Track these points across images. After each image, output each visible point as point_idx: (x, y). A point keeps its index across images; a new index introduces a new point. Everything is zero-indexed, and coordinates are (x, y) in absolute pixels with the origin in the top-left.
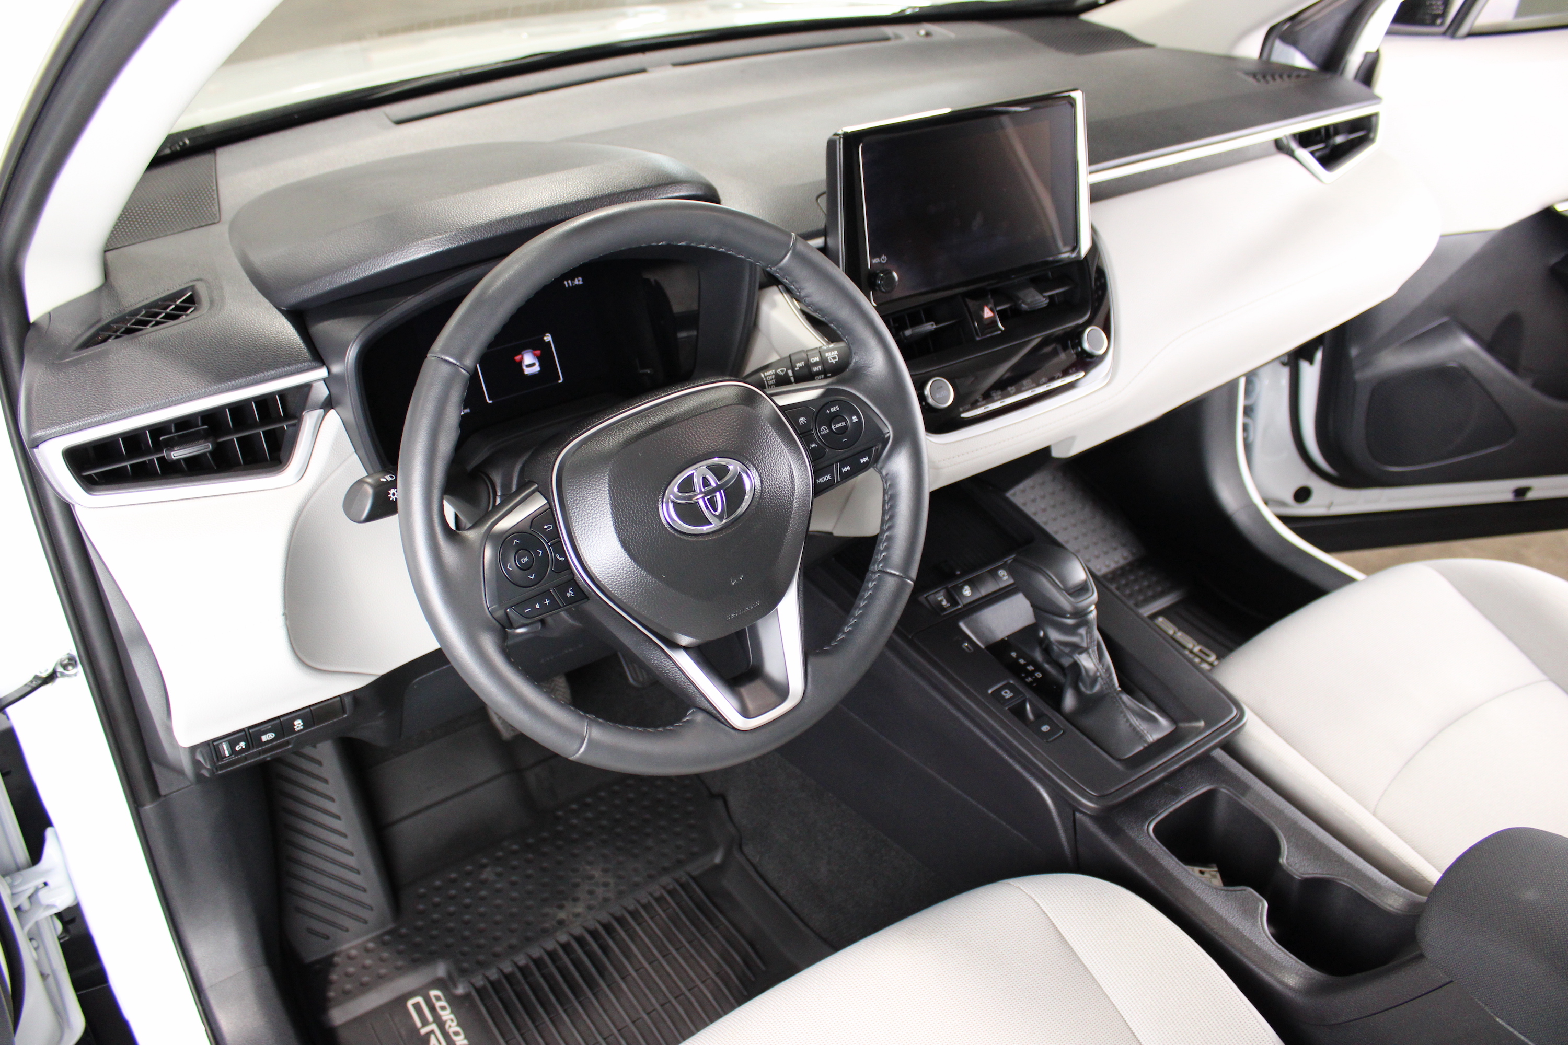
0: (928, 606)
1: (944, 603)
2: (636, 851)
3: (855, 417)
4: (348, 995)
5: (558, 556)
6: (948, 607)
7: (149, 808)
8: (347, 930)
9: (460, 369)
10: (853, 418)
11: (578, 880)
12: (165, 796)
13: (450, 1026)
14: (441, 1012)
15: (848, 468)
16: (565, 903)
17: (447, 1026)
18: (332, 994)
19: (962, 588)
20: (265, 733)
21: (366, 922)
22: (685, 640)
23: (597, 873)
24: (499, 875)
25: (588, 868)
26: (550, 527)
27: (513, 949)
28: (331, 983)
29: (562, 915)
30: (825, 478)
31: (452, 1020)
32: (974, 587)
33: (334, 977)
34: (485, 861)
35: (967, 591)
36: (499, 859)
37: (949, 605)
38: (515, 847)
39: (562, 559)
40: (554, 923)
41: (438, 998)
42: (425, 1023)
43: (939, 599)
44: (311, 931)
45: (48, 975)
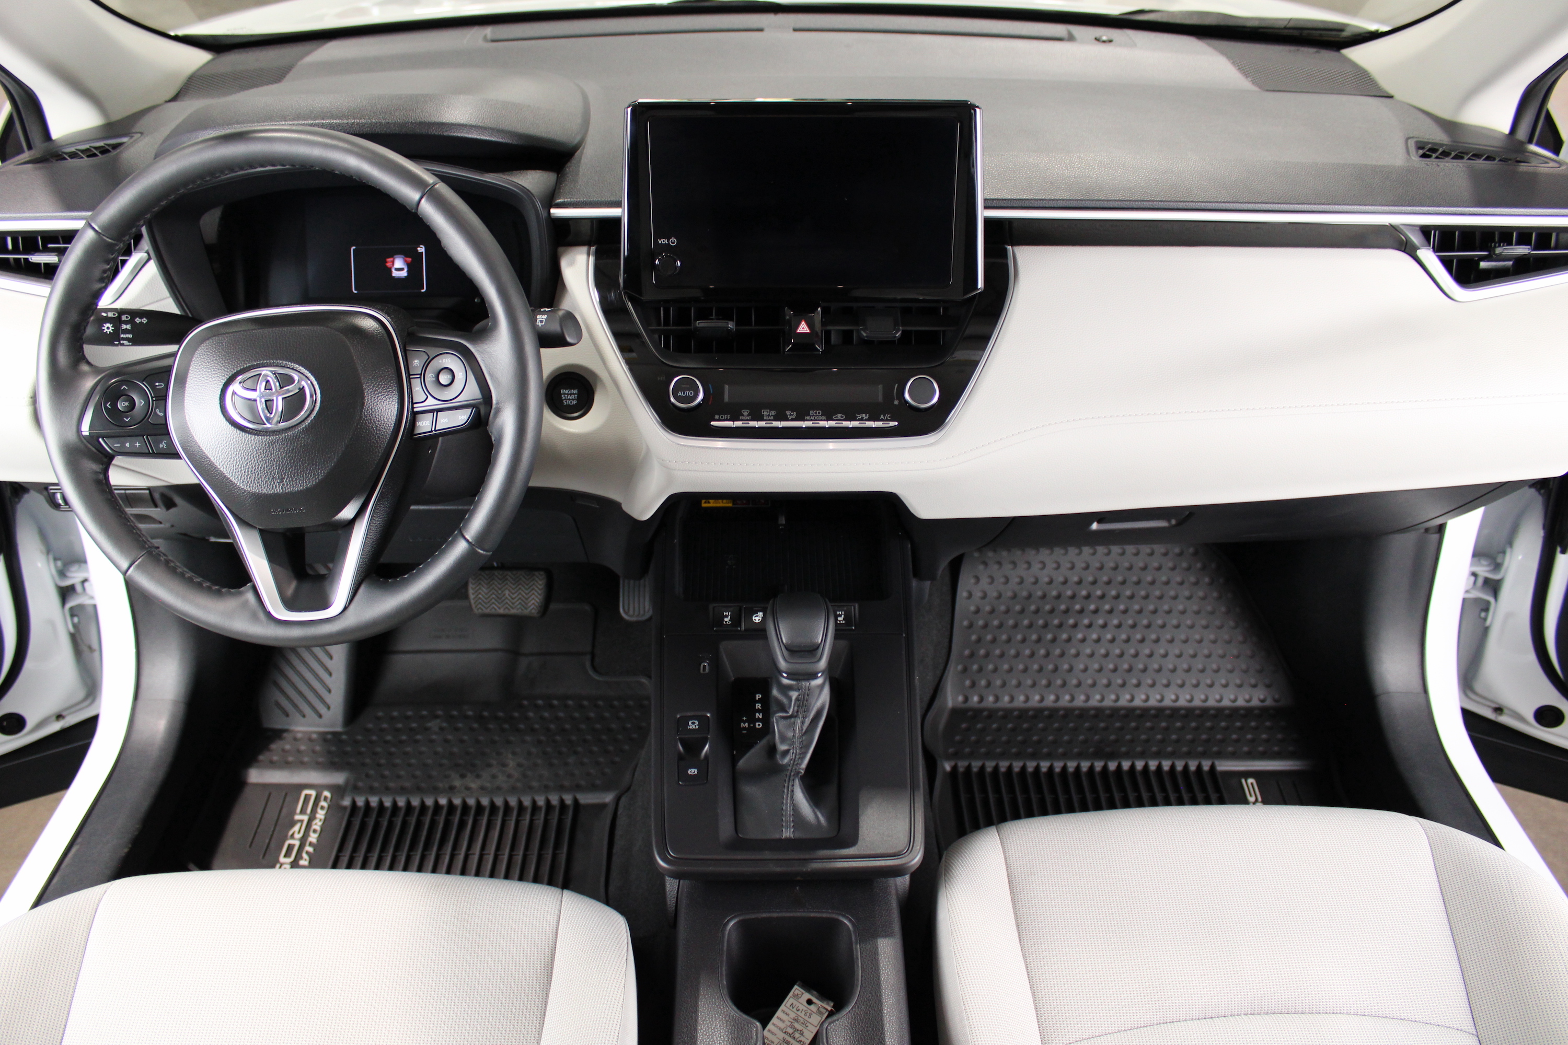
0: (711, 615)
1: (727, 619)
2: (555, 761)
4: (273, 765)
5: (158, 411)
6: (727, 625)
8: (304, 716)
11: (494, 762)
13: (316, 824)
14: (319, 811)
16: (469, 775)
17: (314, 822)
18: (261, 757)
19: (755, 612)
21: (320, 716)
23: (512, 764)
24: (442, 729)
25: (510, 756)
26: (161, 385)
27: (403, 791)
28: (269, 750)
29: (457, 783)
31: (320, 820)
33: (273, 746)
34: (440, 713)
36: (452, 717)
38: (470, 713)
39: (162, 414)
40: (447, 786)
41: (326, 799)
42: (303, 812)
43: (725, 613)
44: (278, 705)
45: (95, 650)
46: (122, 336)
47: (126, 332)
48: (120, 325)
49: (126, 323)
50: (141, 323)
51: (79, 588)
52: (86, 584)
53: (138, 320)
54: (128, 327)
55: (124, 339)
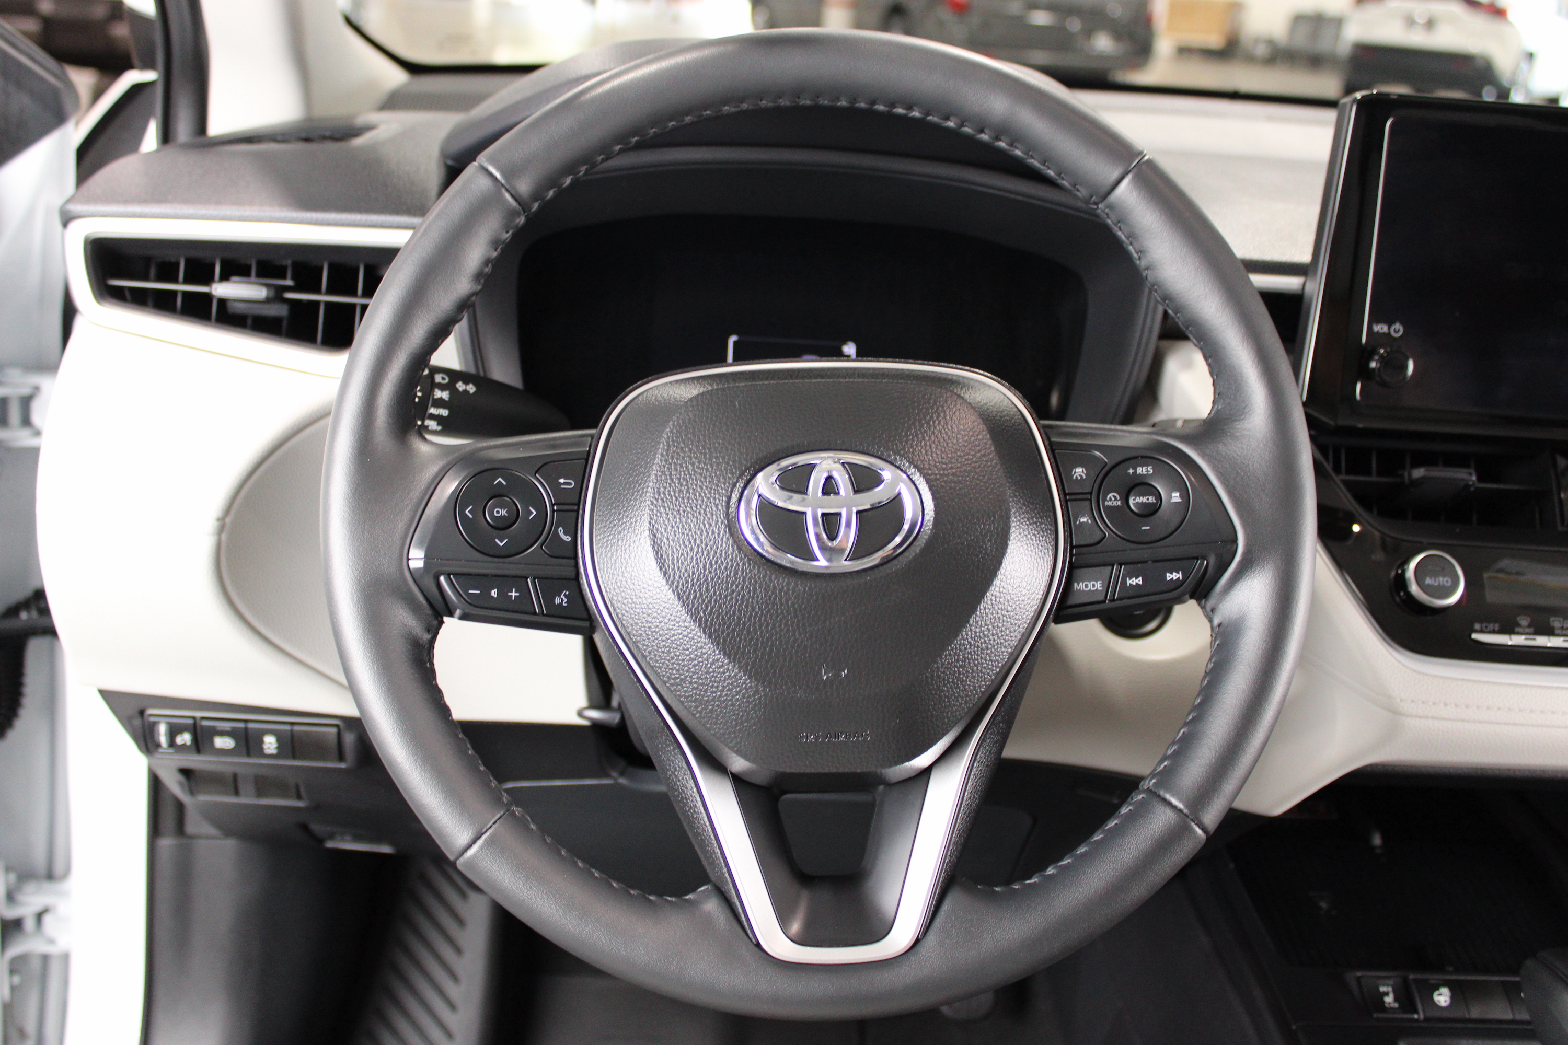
0: (1356, 992)
1: (1389, 999)
3: (1178, 494)
5: (561, 531)
6: (1392, 1008)
7: (166, 843)
9: (503, 190)
10: (1174, 495)
12: (192, 837)
15: (1139, 581)
19: (1437, 988)
20: (222, 733)
22: (738, 764)
26: (570, 484)
30: (1090, 585)
32: (1457, 990)
35: (1442, 998)
37: (1396, 1005)
39: (567, 539)
43: (1383, 989)
46: (432, 410)
47: (439, 403)
48: (432, 390)
49: (442, 387)
50: (466, 392)
51: (29, 924)
52: (48, 919)
53: (460, 386)
54: (445, 395)
55: (432, 417)
